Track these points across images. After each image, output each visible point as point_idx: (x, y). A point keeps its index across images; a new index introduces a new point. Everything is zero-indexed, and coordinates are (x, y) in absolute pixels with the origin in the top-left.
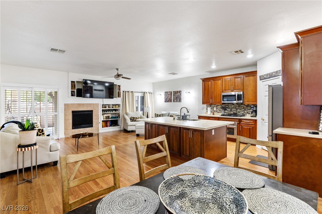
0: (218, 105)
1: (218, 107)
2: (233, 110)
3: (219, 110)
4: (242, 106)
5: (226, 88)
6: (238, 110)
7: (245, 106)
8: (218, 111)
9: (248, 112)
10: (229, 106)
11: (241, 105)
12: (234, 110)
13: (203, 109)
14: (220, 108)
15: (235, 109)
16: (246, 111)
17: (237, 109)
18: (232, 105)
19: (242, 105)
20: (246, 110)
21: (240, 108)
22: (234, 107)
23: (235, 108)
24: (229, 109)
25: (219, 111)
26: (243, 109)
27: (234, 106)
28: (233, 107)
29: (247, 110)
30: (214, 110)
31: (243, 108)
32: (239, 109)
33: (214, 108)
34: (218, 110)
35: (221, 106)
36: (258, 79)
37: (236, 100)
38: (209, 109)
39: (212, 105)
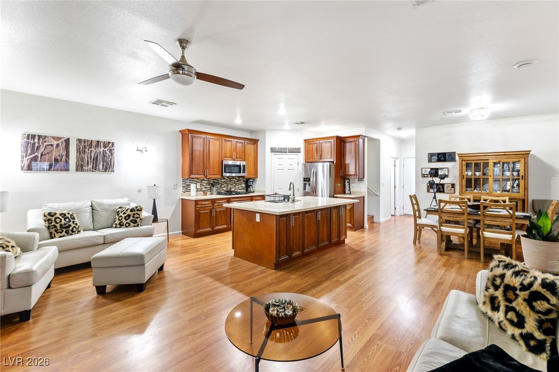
0: (204, 180)
1: (204, 183)
2: (223, 186)
3: (205, 188)
4: (233, 181)
5: (227, 153)
6: (230, 186)
7: (236, 181)
8: (203, 189)
9: (238, 188)
10: (218, 181)
11: (232, 179)
12: (225, 186)
14: (206, 184)
17: (228, 184)
23: (226, 183)
24: (219, 185)
25: (205, 189)
26: (234, 185)
27: (224, 180)
28: (224, 182)
29: (238, 186)
31: (234, 183)
32: (230, 184)
34: (203, 187)
35: (208, 181)
36: (268, 150)
37: (240, 172)
38: (193, 186)
39: (194, 180)
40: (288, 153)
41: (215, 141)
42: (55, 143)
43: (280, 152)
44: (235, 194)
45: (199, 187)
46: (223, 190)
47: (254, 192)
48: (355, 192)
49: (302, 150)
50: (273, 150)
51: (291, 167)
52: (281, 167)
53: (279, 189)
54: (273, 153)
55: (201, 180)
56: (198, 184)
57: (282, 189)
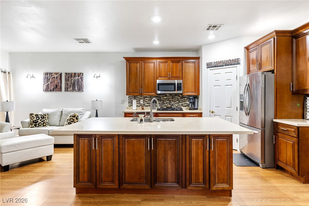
0: (146, 97)
1: (147, 99)
3: (148, 103)
4: (176, 98)
6: (172, 103)
7: (179, 98)
8: (146, 105)
9: (182, 105)
10: (160, 98)
11: (175, 96)
12: (167, 103)
13: (123, 102)
14: (149, 100)
15: (168, 102)
16: (180, 104)
17: (170, 101)
18: (165, 96)
19: (176, 97)
20: (180, 102)
21: (174, 100)
22: (167, 98)
23: (168, 100)
25: (148, 105)
26: (178, 102)
27: (167, 97)
28: (166, 99)
29: (182, 102)
30: (141, 103)
31: (177, 100)
32: (173, 101)
33: (141, 101)
34: (146, 103)
35: (151, 98)
38: (134, 102)
39: (138, 97)
40: (224, 67)
41: (150, 64)
42: (56, 76)
43: (215, 67)
45: (142, 103)
46: (165, 106)
47: (197, 109)
49: (243, 61)
51: (229, 83)
52: (217, 83)
53: (216, 107)
54: (209, 69)
55: (144, 97)
56: (141, 100)
57: (219, 107)
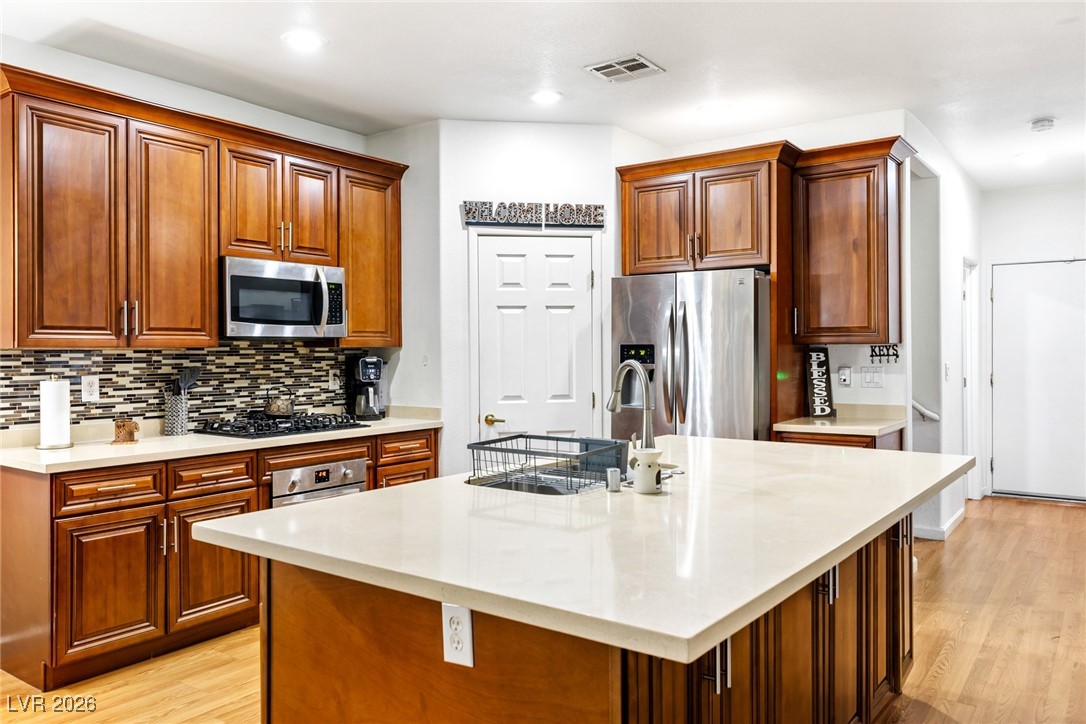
0: (122, 358)
1: (123, 374)
2: (229, 388)
3: (130, 399)
4: (281, 361)
5: (245, 223)
7: (297, 362)
8: (119, 409)
9: (309, 396)
10: (204, 362)
11: (276, 352)
12: (239, 389)
14: (137, 379)
15: (245, 383)
16: (301, 392)
17: (255, 378)
18: (230, 354)
19: (282, 356)
20: (300, 386)
21: (273, 374)
22: (238, 365)
23: (244, 376)
24: (205, 382)
25: (129, 408)
26: (289, 381)
27: (237, 359)
28: (233, 369)
29: (307, 385)
30: (85, 399)
31: (289, 374)
32: (269, 379)
33: (83, 387)
34: (116, 397)
35: (148, 362)
36: (450, 216)
37: (315, 320)
38: (53, 393)
39: (64, 357)
40: (544, 231)
41: (181, 154)
43: (508, 224)
44: (289, 431)
45: (95, 398)
46: (231, 409)
47: (383, 414)
48: (853, 407)
49: (611, 218)
50: (476, 215)
51: (560, 296)
52: (512, 295)
53: (507, 398)
54: (474, 230)
55: (106, 357)
56: (85, 379)
57: (519, 397)
